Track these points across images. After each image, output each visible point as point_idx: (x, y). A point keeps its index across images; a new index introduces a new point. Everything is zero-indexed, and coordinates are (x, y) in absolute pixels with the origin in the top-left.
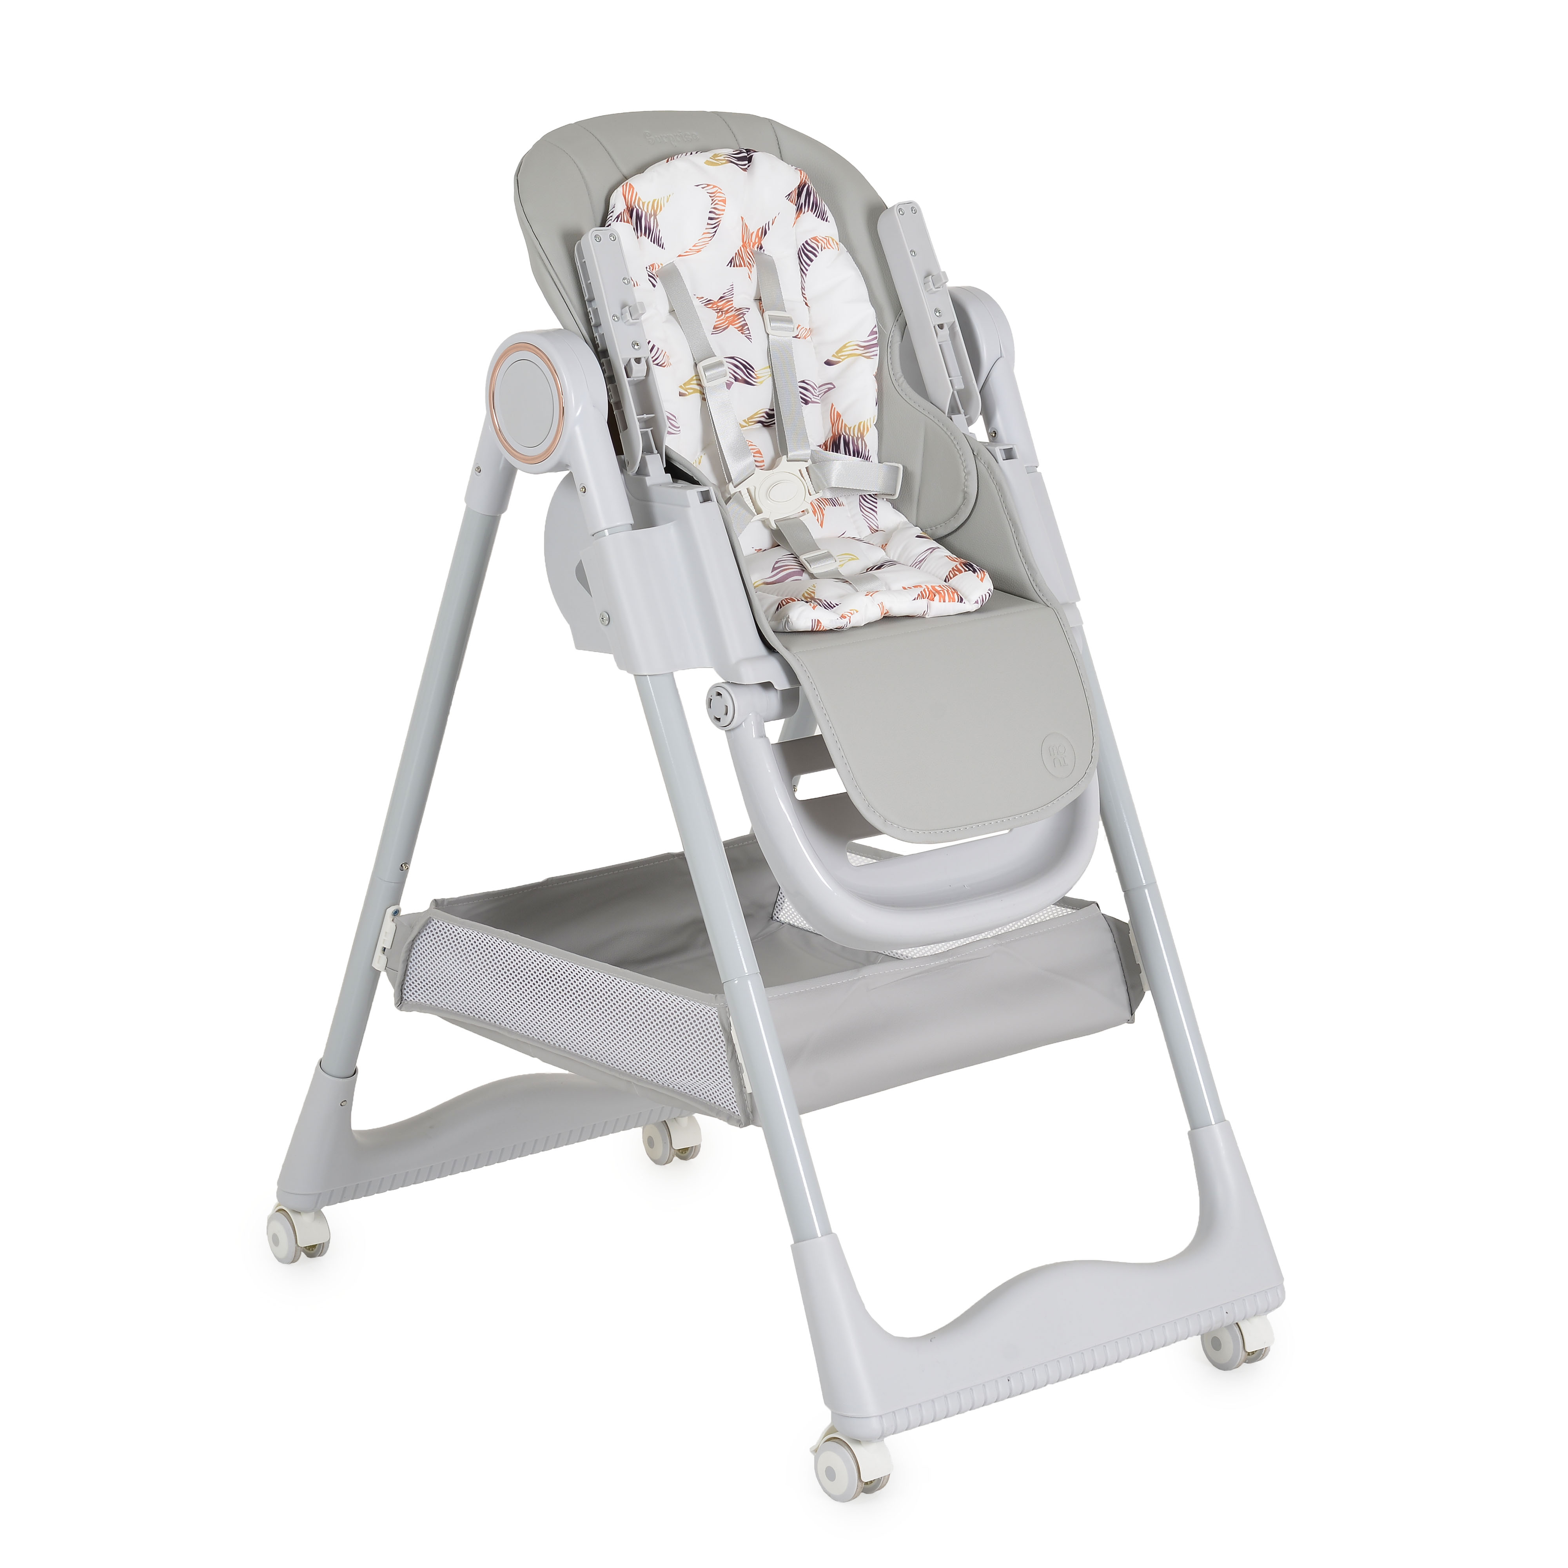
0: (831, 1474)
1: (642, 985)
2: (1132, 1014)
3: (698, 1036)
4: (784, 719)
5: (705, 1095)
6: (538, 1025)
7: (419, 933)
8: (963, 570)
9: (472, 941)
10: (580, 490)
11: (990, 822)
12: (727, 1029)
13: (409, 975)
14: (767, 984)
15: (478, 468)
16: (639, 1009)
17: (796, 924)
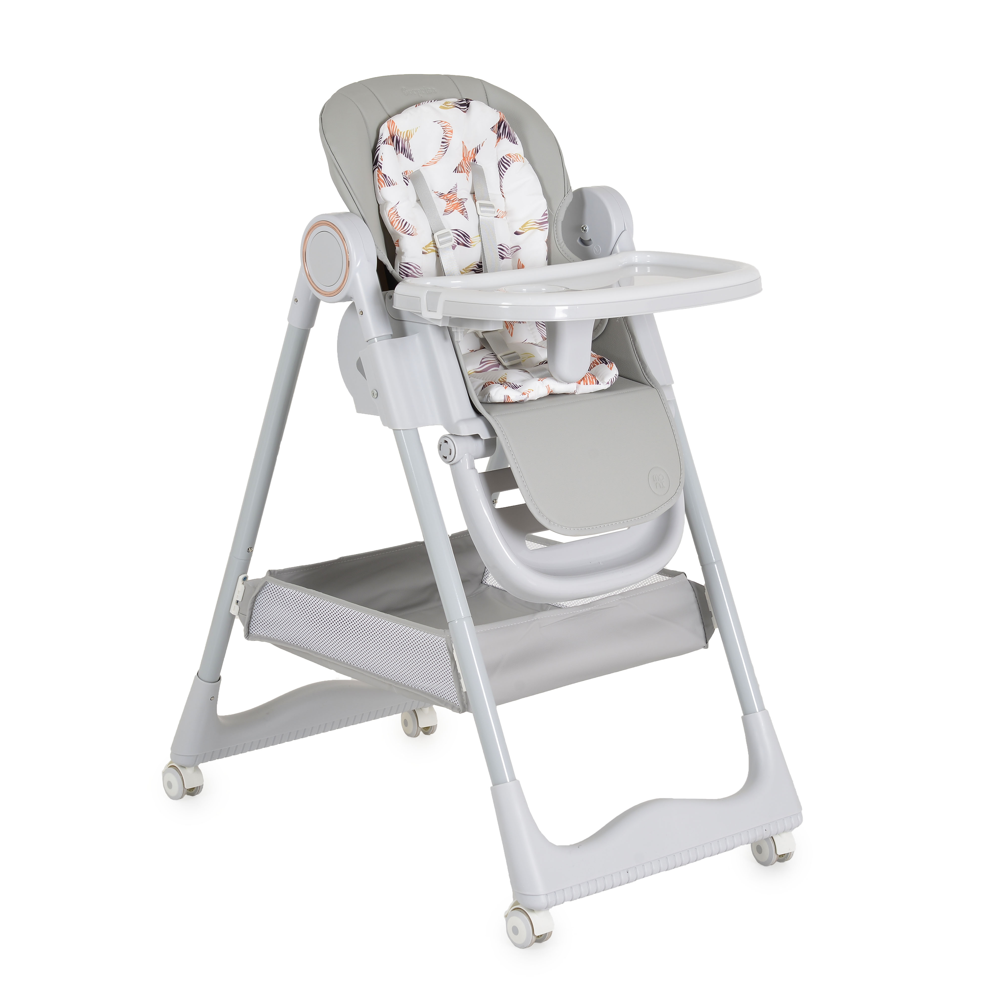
0: (515, 930)
1: (398, 624)
2: (707, 642)
3: (433, 656)
4: (489, 457)
5: (438, 693)
6: (334, 649)
7: (260, 591)
8: (599, 363)
9: (293, 597)
10: (359, 314)
11: (616, 523)
12: (451, 651)
13: (253, 618)
14: (476, 623)
15: (296, 299)
16: (397, 639)
17: (497, 586)
